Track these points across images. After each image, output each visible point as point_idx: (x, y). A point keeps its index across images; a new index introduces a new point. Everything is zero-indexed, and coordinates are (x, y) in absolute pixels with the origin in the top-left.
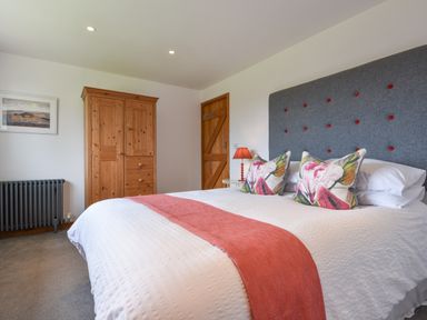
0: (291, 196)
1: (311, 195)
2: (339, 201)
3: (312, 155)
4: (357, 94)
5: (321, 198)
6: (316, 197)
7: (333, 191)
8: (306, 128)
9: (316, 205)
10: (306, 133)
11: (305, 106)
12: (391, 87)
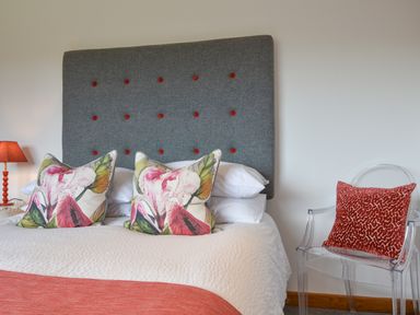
0: (119, 223)
1: (160, 219)
2: (198, 223)
3: (150, 156)
4: (196, 78)
5: (174, 221)
6: (167, 221)
7: (190, 210)
8: (127, 117)
9: (167, 233)
10: (130, 122)
11: (127, 82)
12: (233, 75)
